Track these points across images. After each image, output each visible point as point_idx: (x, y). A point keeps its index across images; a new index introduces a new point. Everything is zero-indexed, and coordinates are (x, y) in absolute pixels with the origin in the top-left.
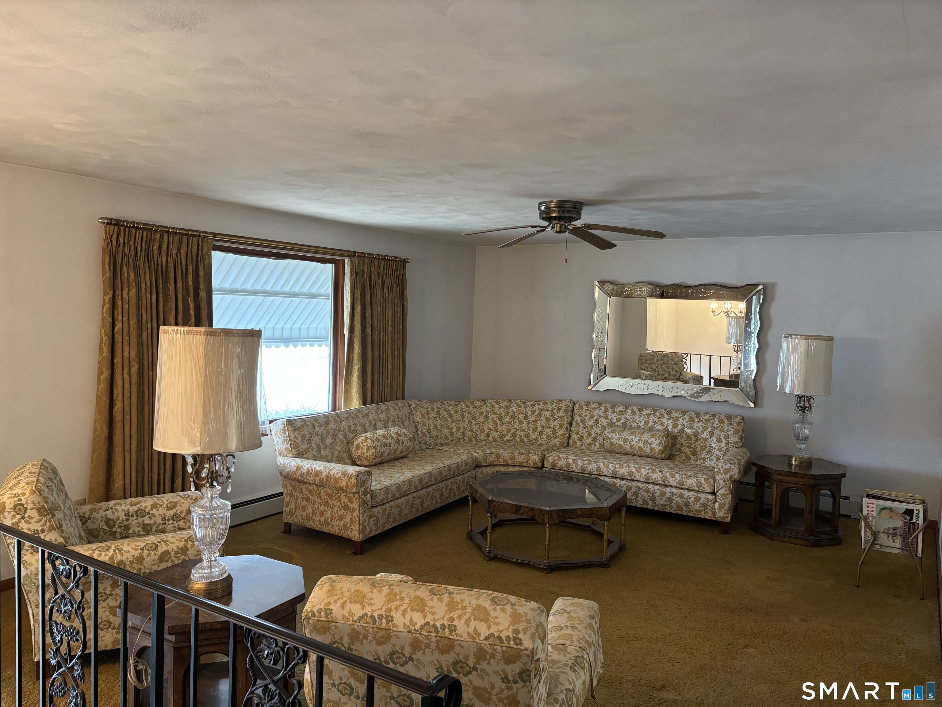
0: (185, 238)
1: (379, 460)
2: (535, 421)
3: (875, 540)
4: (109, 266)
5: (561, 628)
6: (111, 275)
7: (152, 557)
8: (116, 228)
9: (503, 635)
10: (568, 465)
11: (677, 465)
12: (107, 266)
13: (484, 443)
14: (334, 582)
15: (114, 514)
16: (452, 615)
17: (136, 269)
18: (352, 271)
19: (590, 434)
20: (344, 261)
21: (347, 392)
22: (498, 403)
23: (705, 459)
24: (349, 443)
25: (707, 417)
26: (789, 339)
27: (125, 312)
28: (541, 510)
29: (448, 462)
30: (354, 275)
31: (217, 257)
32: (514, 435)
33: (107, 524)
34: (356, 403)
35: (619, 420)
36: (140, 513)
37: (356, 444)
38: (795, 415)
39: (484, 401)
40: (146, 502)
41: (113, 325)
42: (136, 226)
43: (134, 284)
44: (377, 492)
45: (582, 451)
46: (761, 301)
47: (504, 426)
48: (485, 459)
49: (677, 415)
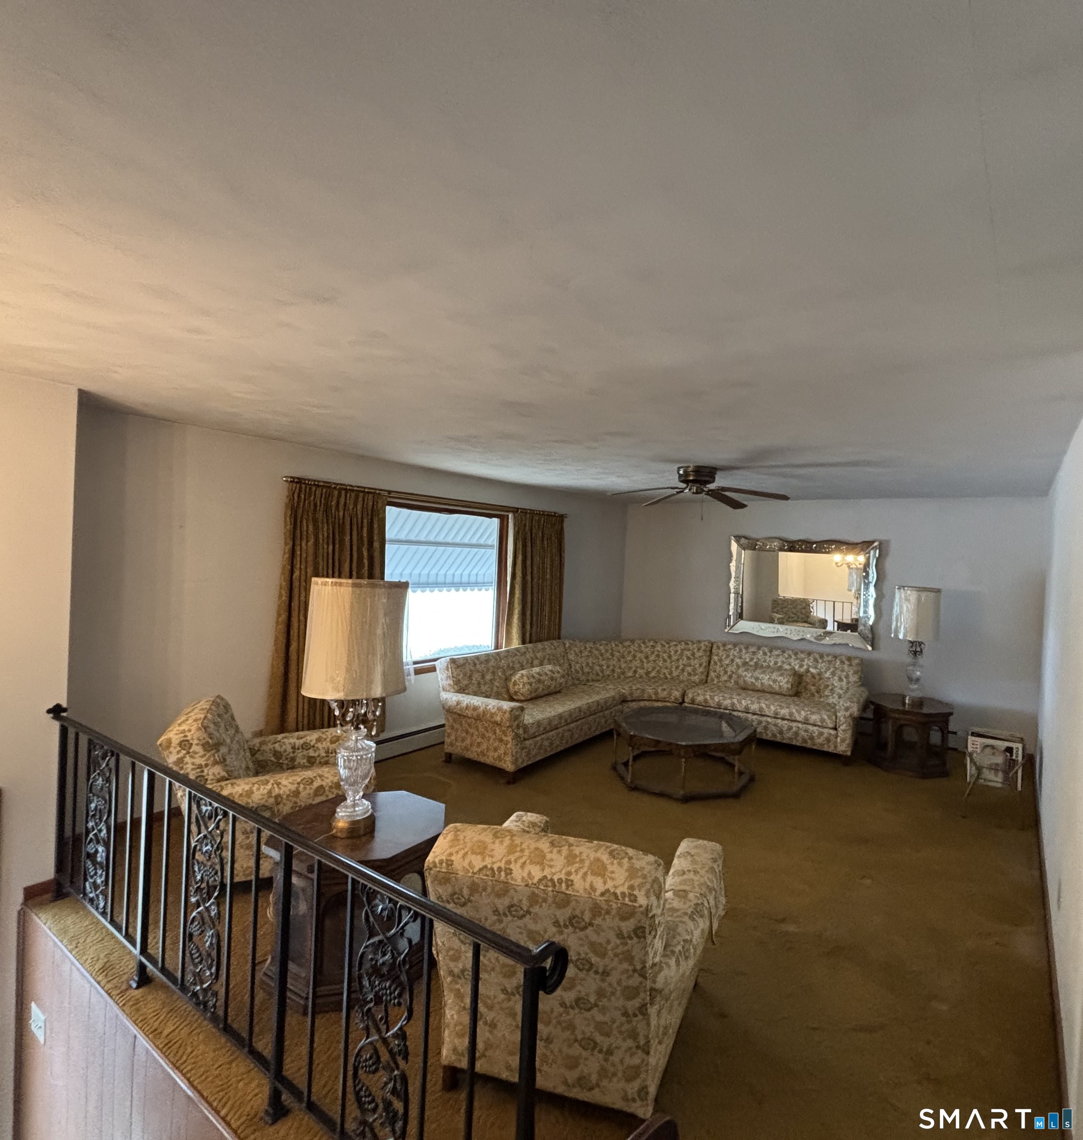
0: (361, 495)
1: (533, 695)
2: (678, 660)
3: (979, 774)
4: (290, 518)
5: (684, 873)
6: (292, 526)
7: (308, 791)
8: (298, 486)
9: (618, 892)
10: (706, 701)
11: (803, 702)
12: (288, 519)
13: (631, 679)
14: (459, 831)
15: (281, 747)
16: (569, 869)
17: (315, 521)
18: (515, 525)
19: (726, 672)
20: (508, 516)
21: (508, 632)
22: (644, 643)
23: (828, 696)
24: (507, 679)
25: (830, 658)
26: (902, 591)
27: (303, 560)
28: (677, 745)
29: (596, 698)
30: (516, 529)
31: (391, 512)
32: (658, 672)
33: (274, 755)
34: (516, 644)
35: (752, 659)
36: (306, 746)
37: (513, 680)
38: (909, 659)
39: (633, 641)
40: (312, 737)
41: (292, 572)
42: (317, 484)
43: (312, 536)
44: (529, 726)
45: (719, 688)
46: (877, 555)
47: (650, 664)
48: (631, 694)
49: (803, 656)
